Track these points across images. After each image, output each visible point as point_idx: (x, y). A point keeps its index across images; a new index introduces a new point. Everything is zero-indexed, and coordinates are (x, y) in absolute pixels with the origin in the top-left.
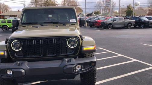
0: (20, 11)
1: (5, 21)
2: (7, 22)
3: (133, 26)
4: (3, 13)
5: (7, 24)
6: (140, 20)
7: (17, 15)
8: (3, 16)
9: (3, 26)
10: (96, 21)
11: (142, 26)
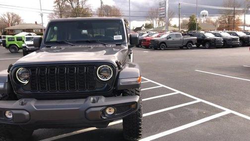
0: (37, 23)
1: (14, 38)
2: (16, 39)
3: (195, 46)
4: (12, 25)
5: (15, 42)
6: (204, 37)
7: (32, 29)
8: (12, 31)
9: (11, 45)
10: (145, 38)
11: (207, 45)
